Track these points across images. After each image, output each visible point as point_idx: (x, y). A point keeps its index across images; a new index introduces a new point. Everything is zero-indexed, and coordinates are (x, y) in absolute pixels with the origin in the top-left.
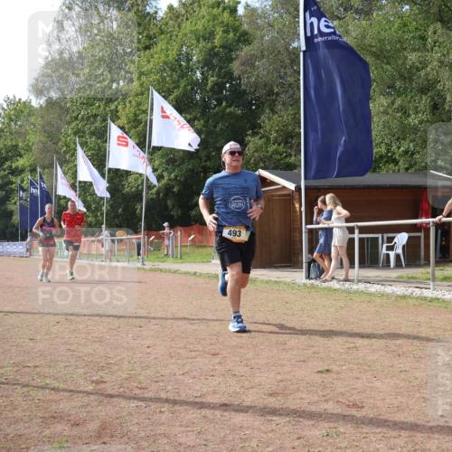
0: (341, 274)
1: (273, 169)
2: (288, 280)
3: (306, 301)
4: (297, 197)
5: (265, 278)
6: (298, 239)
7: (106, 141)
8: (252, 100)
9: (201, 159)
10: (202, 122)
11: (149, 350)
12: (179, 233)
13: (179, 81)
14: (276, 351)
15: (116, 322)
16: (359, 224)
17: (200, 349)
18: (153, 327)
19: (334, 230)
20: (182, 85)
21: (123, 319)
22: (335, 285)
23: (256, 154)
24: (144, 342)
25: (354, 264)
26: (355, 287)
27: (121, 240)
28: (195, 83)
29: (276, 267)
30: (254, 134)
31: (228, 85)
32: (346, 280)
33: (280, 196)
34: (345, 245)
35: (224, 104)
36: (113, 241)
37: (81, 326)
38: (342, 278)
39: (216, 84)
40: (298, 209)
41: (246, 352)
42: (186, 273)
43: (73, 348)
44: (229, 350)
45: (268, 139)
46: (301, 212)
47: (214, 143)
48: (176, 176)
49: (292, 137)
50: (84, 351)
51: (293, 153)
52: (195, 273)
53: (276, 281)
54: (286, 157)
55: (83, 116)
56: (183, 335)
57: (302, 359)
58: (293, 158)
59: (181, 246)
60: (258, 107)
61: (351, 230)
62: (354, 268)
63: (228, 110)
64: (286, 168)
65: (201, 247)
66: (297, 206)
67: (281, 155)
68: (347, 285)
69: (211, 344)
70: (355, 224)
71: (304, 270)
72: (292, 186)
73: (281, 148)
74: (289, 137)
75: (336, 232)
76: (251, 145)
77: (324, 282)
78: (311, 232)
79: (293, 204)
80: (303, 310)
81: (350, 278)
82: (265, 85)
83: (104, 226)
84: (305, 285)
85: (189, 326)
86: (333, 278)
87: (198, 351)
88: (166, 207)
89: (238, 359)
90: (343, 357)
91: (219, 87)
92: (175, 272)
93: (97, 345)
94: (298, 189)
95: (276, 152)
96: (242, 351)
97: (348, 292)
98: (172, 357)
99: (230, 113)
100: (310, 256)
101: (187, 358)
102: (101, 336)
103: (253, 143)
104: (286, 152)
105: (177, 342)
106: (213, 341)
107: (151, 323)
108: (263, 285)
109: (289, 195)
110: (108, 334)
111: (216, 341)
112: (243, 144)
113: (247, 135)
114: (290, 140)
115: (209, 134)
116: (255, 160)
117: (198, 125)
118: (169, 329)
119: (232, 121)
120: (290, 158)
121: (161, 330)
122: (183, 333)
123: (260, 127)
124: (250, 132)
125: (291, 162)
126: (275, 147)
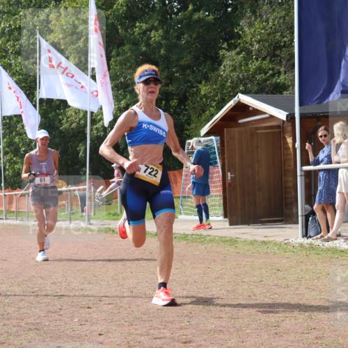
1: (256, 93)
2: (279, 240)
3: (304, 267)
4: (290, 129)
5: (250, 238)
6: (291, 184)
10: (160, 31)
14: (266, 336)
15: (58, 304)
17: (168, 335)
18: (105, 308)
21: (66, 298)
22: (341, 244)
23: (235, 74)
29: (263, 223)
30: (231, 47)
33: (266, 128)
35: (191, 7)
37: (10, 310)
40: (290, 145)
45: (249, 53)
46: (295, 149)
47: (177, 61)
49: (280, 48)
51: (282, 69)
53: (264, 241)
54: (273, 75)
56: (145, 317)
58: (282, 77)
63: (196, 16)
64: (274, 91)
66: (289, 140)
67: (266, 74)
69: (181, 328)
71: (300, 225)
72: (282, 115)
73: (266, 64)
76: (227, 62)
77: (328, 240)
79: (284, 138)
80: (299, 280)
84: (301, 245)
87: (164, 337)
94: (291, 117)
95: (260, 70)
96: (222, 336)
100: (308, 207)
102: (38, 321)
103: (230, 59)
104: (273, 69)
105: (137, 327)
106: (183, 325)
107: (102, 303)
108: (246, 248)
109: (278, 127)
110: (47, 318)
111: (188, 324)
112: (217, 61)
113: (222, 48)
114: (278, 52)
115: (170, 48)
116: (232, 82)
117: (156, 36)
118: (126, 309)
119: (201, 30)
120: (279, 76)
121: (115, 311)
122: (144, 315)
123: (239, 37)
124: (225, 45)
125: (279, 83)
126: (257, 63)
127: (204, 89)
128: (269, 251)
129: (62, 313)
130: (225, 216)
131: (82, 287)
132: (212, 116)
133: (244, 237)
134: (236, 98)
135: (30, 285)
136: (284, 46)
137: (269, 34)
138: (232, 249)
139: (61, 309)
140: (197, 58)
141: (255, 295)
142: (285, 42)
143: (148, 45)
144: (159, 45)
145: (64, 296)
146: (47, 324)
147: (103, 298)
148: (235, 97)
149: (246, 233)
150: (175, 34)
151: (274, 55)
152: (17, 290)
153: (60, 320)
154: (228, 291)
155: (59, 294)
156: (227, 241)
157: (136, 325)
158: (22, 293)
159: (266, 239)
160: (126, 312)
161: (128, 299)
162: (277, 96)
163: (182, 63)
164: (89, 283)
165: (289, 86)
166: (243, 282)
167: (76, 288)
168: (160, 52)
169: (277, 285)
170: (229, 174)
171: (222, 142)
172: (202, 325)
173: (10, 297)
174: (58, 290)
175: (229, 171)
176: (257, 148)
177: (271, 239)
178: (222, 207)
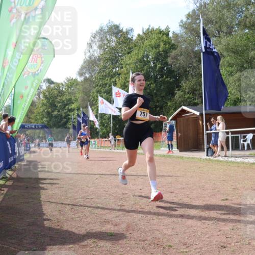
2: (198, 157)
4: (200, 118)
5: (188, 156)
6: (202, 138)
7: (111, 95)
8: (177, 75)
10: (154, 85)
16: (231, 130)
20: (145, 69)
22: (220, 158)
23: (180, 99)
26: (230, 159)
27: (118, 140)
28: (151, 68)
29: (191, 151)
30: (179, 90)
31: (165, 68)
32: (226, 156)
33: (192, 118)
34: (225, 141)
35: (165, 77)
36: (115, 140)
38: (223, 156)
39: (160, 68)
45: (185, 92)
49: (196, 91)
51: (197, 98)
53: (192, 158)
54: (193, 100)
55: (100, 84)
58: (197, 100)
60: (179, 77)
61: (227, 133)
62: (229, 150)
63: (166, 80)
64: (194, 105)
66: (201, 122)
67: (191, 99)
68: (226, 158)
70: (229, 130)
71: (205, 152)
72: (198, 113)
73: (191, 96)
74: (195, 91)
77: (215, 157)
78: (208, 134)
79: (199, 121)
82: (183, 67)
83: (111, 134)
84: (206, 159)
86: (219, 156)
91: (162, 69)
94: (201, 115)
95: (189, 98)
97: (227, 162)
99: (168, 81)
100: (208, 145)
103: (178, 94)
104: (193, 98)
108: (186, 159)
109: (197, 117)
112: (173, 95)
113: (176, 90)
115: (157, 91)
117: (153, 86)
123: (181, 87)
126: (188, 95)
127: (169, 104)
130: (178, 149)
132: (173, 113)
133: (185, 156)
134: (181, 108)
138: (181, 160)
140: (166, 94)
143: (150, 90)
144: (154, 89)
151: (194, 93)
156: (179, 157)
162: (196, 107)
163: (162, 95)
168: (154, 91)
171: (177, 123)
175: (179, 133)
177: (195, 157)
178: (176, 145)
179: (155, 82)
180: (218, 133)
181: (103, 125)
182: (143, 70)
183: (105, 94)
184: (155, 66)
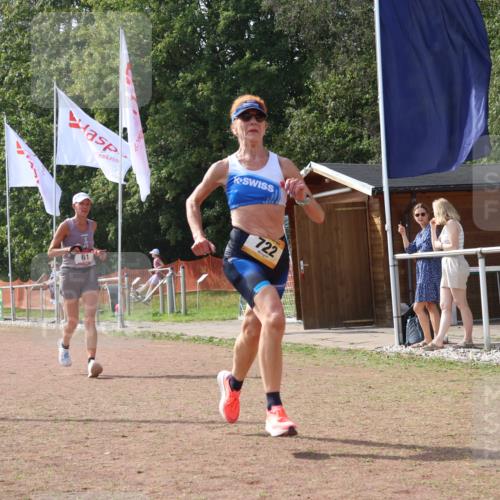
0: (459, 335)
1: (334, 161)
2: (369, 347)
3: (403, 384)
4: (377, 206)
5: (331, 345)
6: (381, 277)
8: (293, 48)
9: (211, 147)
10: (210, 84)
11: (140, 478)
12: (181, 271)
13: (171, 18)
14: (357, 474)
15: (83, 431)
16: (486, 250)
17: (228, 473)
18: (145, 436)
19: (444, 260)
20: (177, 25)
21: (93, 424)
22: (449, 354)
23: (305, 138)
24: (131, 463)
25: (481, 317)
26: (485, 357)
28: (198, 21)
29: (348, 326)
30: (299, 104)
31: (252, 23)
32: (469, 345)
33: (347, 205)
35: (248, 55)
37: (21, 439)
38: (461, 342)
39: (232, 22)
40: (379, 227)
41: (306, 475)
42: (195, 339)
43: (10, 478)
44: (277, 475)
45: (323, 111)
46: (385, 233)
48: (170, 175)
49: (362, 106)
50: (28, 483)
51: (365, 133)
52: (211, 340)
53: (349, 351)
54: (353, 140)
55: (11, 79)
56: (197, 450)
57: (405, 488)
58: (365, 142)
59: (186, 294)
60: (303, 58)
61: (472, 260)
62: (481, 323)
63: (255, 66)
64: (355, 158)
65: (219, 293)
66: (377, 221)
68: (471, 354)
69: (245, 464)
70: (479, 249)
71: (395, 329)
72: (366, 189)
73: (344, 126)
74: (357, 109)
75: (447, 265)
76: (294, 123)
77: (432, 349)
78: (402, 264)
79: (371, 219)
80: (397, 400)
81: (474, 342)
82: (314, 23)
84: (398, 355)
85: (206, 433)
86: (446, 342)
87: (224, 476)
88: (157, 227)
89: (292, 489)
90: (476, 482)
91: (237, 27)
92: (178, 337)
93: (49, 472)
94: (378, 192)
95: (337, 133)
96: (299, 474)
97: (475, 366)
98: (179, 489)
99: (259, 71)
100: (404, 306)
101: (207, 490)
102: (57, 454)
103: (298, 118)
104: (353, 132)
105: (188, 462)
106: (248, 459)
107: (141, 430)
108: (327, 357)
109: (363, 204)
110: (68, 450)
111: (254, 458)
112: (282, 121)
113: (288, 105)
114: (359, 111)
116: (302, 147)
117: (204, 89)
118: (172, 438)
119: (262, 83)
120: (361, 141)
121: (159, 441)
122: (197, 445)
123: (310, 92)
124: (292, 101)
125: (362, 150)
128: (357, 363)
129: (88, 443)
130: (299, 317)
131: (115, 409)
133: (324, 344)
134: (307, 168)
135: (46, 406)
136: (366, 104)
137: (347, 89)
138: (309, 360)
139: (87, 438)
141: (340, 420)
142: (367, 99)
143: (194, 100)
144: (209, 101)
145: (90, 420)
146: (70, 458)
147: (143, 424)
148: (306, 165)
149: (327, 339)
150: (228, 87)
151: (355, 115)
152: (29, 413)
153: (86, 453)
154: (305, 414)
155: (84, 418)
156: (302, 349)
157: (186, 459)
158: (35, 417)
159: (352, 347)
160: (172, 443)
161: (174, 424)
162: (360, 165)
164: (124, 404)
165: (374, 154)
166: (325, 403)
167: (107, 410)
168: (209, 108)
169: (368, 407)
170: (302, 262)
172: (272, 460)
173: (20, 422)
174: (83, 414)
175: (302, 259)
176: (337, 229)
177: (359, 347)
178: (294, 306)
179: (212, 72)
180: (438, 260)
181: (27, 233)
182: (170, 28)
183: (32, 116)
184: (215, 15)
